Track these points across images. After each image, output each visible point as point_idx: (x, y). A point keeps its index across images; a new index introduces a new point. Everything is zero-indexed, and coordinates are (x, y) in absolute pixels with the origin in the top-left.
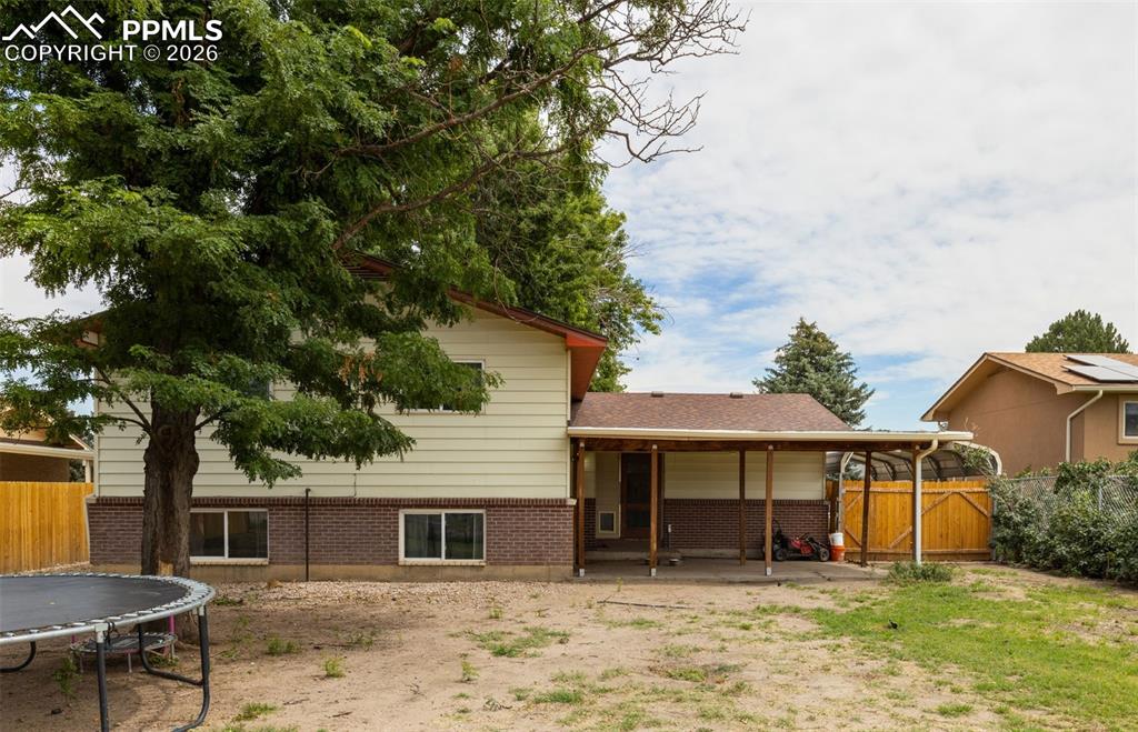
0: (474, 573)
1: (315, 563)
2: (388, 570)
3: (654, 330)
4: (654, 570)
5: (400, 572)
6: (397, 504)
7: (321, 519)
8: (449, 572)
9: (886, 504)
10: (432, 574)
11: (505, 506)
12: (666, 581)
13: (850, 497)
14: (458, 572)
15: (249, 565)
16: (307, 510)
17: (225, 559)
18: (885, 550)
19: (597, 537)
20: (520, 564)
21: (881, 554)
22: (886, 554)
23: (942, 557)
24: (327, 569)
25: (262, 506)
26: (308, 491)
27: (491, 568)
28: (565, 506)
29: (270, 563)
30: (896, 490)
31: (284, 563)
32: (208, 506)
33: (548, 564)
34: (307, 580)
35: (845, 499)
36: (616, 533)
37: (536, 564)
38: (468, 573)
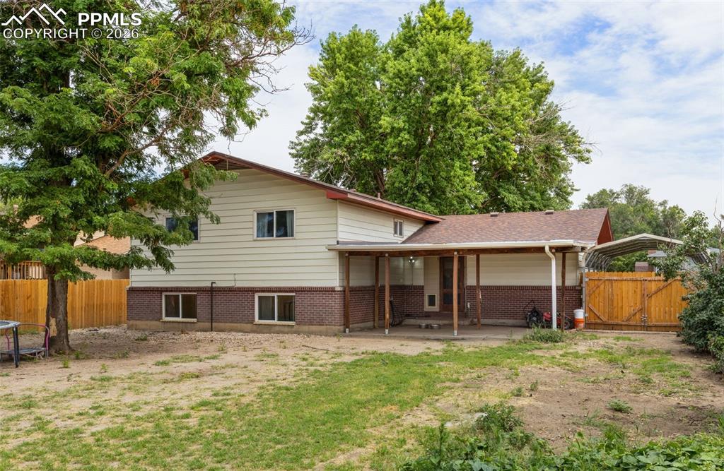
0: (290, 329)
1: (216, 322)
2: (249, 326)
3: (587, 160)
4: (387, 331)
5: (255, 327)
6: (253, 291)
7: (218, 298)
8: (277, 328)
9: (621, 289)
10: (268, 329)
11: (304, 291)
12: (395, 337)
13: (592, 284)
14: (282, 329)
15: (188, 322)
16: (212, 293)
17: (180, 319)
18: (620, 322)
19: (425, 310)
20: (312, 325)
21: (617, 325)
22: (622, 325)
23: (668, 328)
24: (222, 325)
25: (195, 291)
26: (212, 283)
27: (298, 326)
28: (335, 291)
29: (198, 321)
30: (628, 278)
31: (203, 322)
32: (171, 291)
33: (326, 325)
34: (212, 331)
35: (588, 285)
36: (436, 308)
37: (320, 325)
38: (286, 329)
